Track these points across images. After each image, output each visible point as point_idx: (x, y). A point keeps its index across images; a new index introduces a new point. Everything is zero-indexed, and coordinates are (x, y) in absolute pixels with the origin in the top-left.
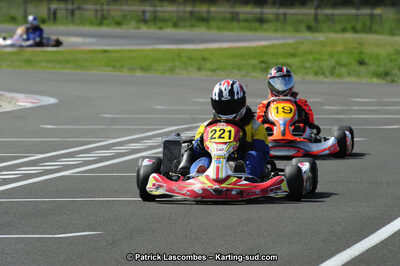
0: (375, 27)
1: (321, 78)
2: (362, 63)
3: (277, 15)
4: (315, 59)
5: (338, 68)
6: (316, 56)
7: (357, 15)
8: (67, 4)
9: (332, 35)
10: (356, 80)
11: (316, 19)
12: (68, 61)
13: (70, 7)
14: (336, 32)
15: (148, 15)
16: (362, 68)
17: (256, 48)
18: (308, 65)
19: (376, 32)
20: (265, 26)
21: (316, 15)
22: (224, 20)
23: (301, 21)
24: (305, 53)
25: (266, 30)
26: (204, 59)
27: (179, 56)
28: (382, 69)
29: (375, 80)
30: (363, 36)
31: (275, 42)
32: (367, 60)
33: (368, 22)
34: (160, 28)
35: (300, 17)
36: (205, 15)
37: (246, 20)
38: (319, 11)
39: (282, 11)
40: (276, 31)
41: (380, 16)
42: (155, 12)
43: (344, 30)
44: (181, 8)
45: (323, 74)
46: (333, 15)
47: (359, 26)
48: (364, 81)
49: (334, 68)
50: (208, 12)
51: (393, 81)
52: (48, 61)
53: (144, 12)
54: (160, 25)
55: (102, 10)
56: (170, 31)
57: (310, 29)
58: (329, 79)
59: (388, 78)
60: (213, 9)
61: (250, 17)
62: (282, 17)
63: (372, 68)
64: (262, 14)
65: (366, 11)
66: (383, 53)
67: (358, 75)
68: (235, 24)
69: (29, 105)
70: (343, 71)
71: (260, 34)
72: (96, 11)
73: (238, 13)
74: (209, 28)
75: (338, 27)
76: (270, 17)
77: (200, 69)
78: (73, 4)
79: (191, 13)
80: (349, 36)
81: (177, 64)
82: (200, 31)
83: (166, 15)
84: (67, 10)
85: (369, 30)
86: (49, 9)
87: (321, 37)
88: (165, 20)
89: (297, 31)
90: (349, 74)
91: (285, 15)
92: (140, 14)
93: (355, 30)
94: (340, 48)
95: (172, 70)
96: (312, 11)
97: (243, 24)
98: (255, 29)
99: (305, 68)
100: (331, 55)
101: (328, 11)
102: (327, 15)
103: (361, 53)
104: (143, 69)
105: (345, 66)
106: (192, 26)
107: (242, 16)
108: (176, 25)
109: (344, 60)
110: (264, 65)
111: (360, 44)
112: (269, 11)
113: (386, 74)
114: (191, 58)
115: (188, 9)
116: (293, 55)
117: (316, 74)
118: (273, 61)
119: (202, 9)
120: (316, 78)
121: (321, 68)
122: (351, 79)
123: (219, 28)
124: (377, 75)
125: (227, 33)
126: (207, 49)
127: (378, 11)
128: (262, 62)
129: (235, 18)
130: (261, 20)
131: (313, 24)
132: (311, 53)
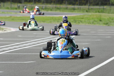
0: (104, 11)
1: (90, 25)
2: (101, 21)
3: (78, 8)
4: (88, 20)
5: (94, 22)
6: (88, 19)
7: (99, 8)
8: (22, 4)
9: (93, 13)
10: (99, 25)
11: (89, 9)
12: (23, 19)
13: (23, 5)
14: (94, 12)
15: (44, 8)
16: (101, 22)
17: (73, 16)
18: (86, 21)
19: (105, 13)
20: (75, 11)
21: (89, 8)
22: (64, 9)
23: (85, 10)
24: (86, 18)
25: (75, 12)
26: (59, 19)
27: (52, 18)
28: (106, 22)
29: (104, 25)
30: (101, 14)
31: (78, 15)
32: (102, 20)
33: (102, 10)
34: (47, 11)
35: (84, 8)
36: (59, 8)
37: (70, 9)
38: (90, 7)
39: (79, 7)
40: (78, 12)
41: (106, 8)
42: (46, 7)
43: (96, 12)
44: (53, 6)
45: (91, 23)
46: (93, 8)
47: (100, 11)
48: (101, 25)
49: (93, 22)
50: (60, 7)
51: (109, 25)
52: (18, 19)
53: (43, 7)
54: (47, 10)
55: (32, 6)
56: (50, 12)
57: (87, 11)
58: (92, 25)
59: (108, 25)
60: (61, 6)
61: (71, 8)
62: (79, 8)
63: (103, 22)
64: (74, 7)
65: (102, 7)
66: (106, 18)
67: (99, 24)
68: (67, 10)
69: (14, 31)
70: (96, 23)
71: (74, 13)
72: (30, 6)
73: (68, 7)
74: (60, 11)
75: (95, 11)
76: (76, 8)
77: (58, 22)
78: (24, 4)
79: (55, 7)
80: (97, 14)
81: (52, 20)
82: (58, 12)
83: (49, 8)
84: (22, 6)
85: (103, 12)
86: (18, 6)
87: (90, 14)
88: (48, 9)
89: (83, 12)
90: (97, 23)
91: (80, 8)
92: (42, 7)
93: (99, 12)
94: (95, 17)
95: (51, 22)
96: (88, 7)
97: (69, 10)
98: (73, 12)
99: (86, 22)
100: (93, 18)
101: (92, 7)
102: (92, 8)
103: (100, 18)
104: (43, 22)
105: (96, 21)
106: (56, 10)
107: (69, 8)
108: (51, 10)
109: (96, 20)
110: (75, 21)
111: (100, 16)
112: (76, 7)
113: (107, 24)
114: (56, 19)
115: (55, 6)
116: (83, 18)
117: (89, 23)
118: (77, 20)
119: (58, 6)
120: (88, 25)
121: (90, 22)
122: (98, 25)
123: (63, 11)
124: (104, 24)
125: (65, 12)
126: (60, 17)
127: (105, 7)
128: (74, 20)
129: (67, 8)
130: (74, 9)
131: (88, 10)
132: (87, 18)
